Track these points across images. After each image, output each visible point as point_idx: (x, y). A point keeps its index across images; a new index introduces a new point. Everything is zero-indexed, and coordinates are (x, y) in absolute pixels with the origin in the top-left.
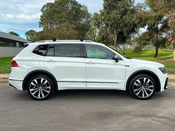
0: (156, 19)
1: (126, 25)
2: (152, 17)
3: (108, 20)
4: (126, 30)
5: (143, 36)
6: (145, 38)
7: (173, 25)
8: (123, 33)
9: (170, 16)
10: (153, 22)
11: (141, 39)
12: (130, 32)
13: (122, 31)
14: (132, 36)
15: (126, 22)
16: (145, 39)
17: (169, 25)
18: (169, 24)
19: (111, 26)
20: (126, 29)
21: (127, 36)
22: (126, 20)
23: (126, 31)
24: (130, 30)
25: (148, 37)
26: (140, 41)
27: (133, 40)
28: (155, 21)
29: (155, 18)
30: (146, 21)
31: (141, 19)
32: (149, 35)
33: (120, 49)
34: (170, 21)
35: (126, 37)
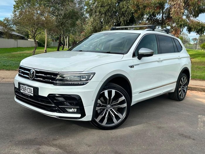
0: (157, 7)
1: (123, 14)
2: (152, 4)
3: (101, 6)
4: (123, 21)
7: (176, 16)
9: (175, 4)
10: (152, 11)
15: (123, 10)
17: (171, 16)
18: (172, 14)
19: (105, 14)
20: (123, 18)
22: (124, 8)
24: (127, 20)
28: (155, 10)
29: (154, 6)
30: (144, 10)
31: (139, 6)
34: (173, 10)
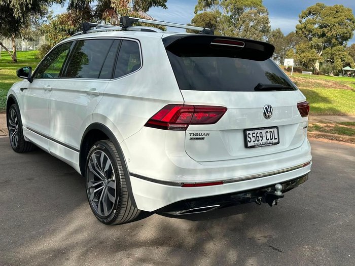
4: (19, 4)
5: (62, 23)
6: (65, 27)
7: (121, 7)
8: (12, 10)
11: (56, 29)
12: (28, 10)
13: (9, 5)
14: (33, 22)
16: (66, 31)
17: (113, 5)
18: (113, 3)
21: (22, 20)
23: (18, 6)
24: (27, 4)
25: (72, 27)
26: (55, 35)
27: (34, 29)
32: (73, 22)
33: (5, 48)
35: (18, 21)
